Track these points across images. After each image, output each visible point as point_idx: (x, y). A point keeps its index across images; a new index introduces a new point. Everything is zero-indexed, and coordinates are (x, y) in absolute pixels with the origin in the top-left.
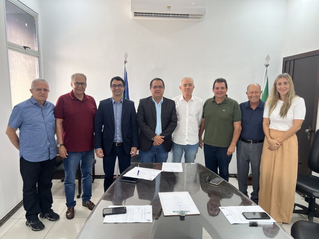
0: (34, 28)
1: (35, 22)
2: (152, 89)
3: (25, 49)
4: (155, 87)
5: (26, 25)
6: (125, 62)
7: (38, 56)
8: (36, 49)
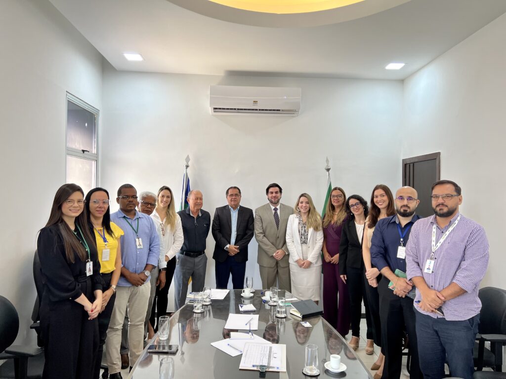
0: (94, 127)
1: (95, 120)
2: (228, 197)
3: (84, 153)
4: (232, 195)
5: (86, 125)
6: (187, 167)
7: (95, 159)
8: (94, 151)
